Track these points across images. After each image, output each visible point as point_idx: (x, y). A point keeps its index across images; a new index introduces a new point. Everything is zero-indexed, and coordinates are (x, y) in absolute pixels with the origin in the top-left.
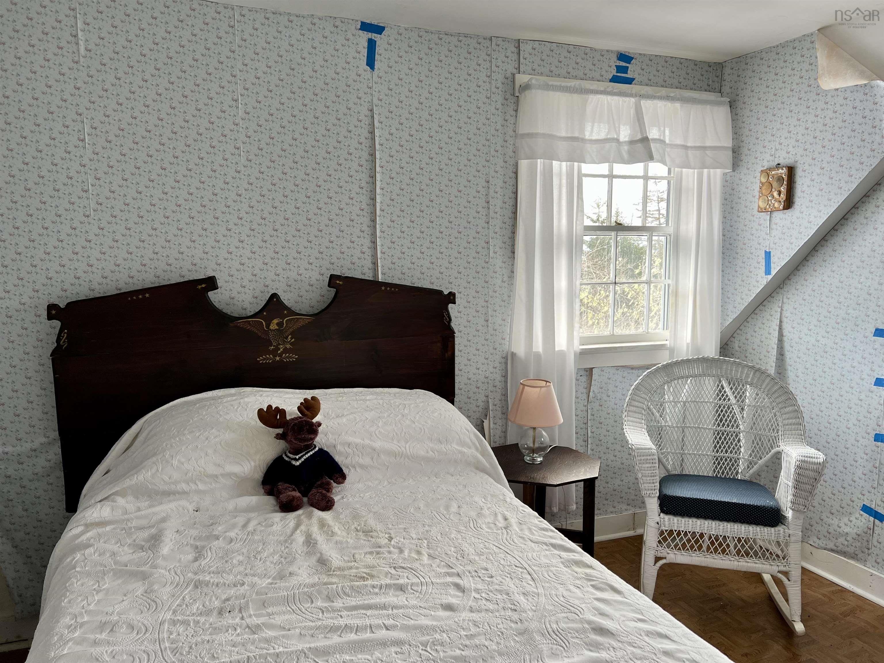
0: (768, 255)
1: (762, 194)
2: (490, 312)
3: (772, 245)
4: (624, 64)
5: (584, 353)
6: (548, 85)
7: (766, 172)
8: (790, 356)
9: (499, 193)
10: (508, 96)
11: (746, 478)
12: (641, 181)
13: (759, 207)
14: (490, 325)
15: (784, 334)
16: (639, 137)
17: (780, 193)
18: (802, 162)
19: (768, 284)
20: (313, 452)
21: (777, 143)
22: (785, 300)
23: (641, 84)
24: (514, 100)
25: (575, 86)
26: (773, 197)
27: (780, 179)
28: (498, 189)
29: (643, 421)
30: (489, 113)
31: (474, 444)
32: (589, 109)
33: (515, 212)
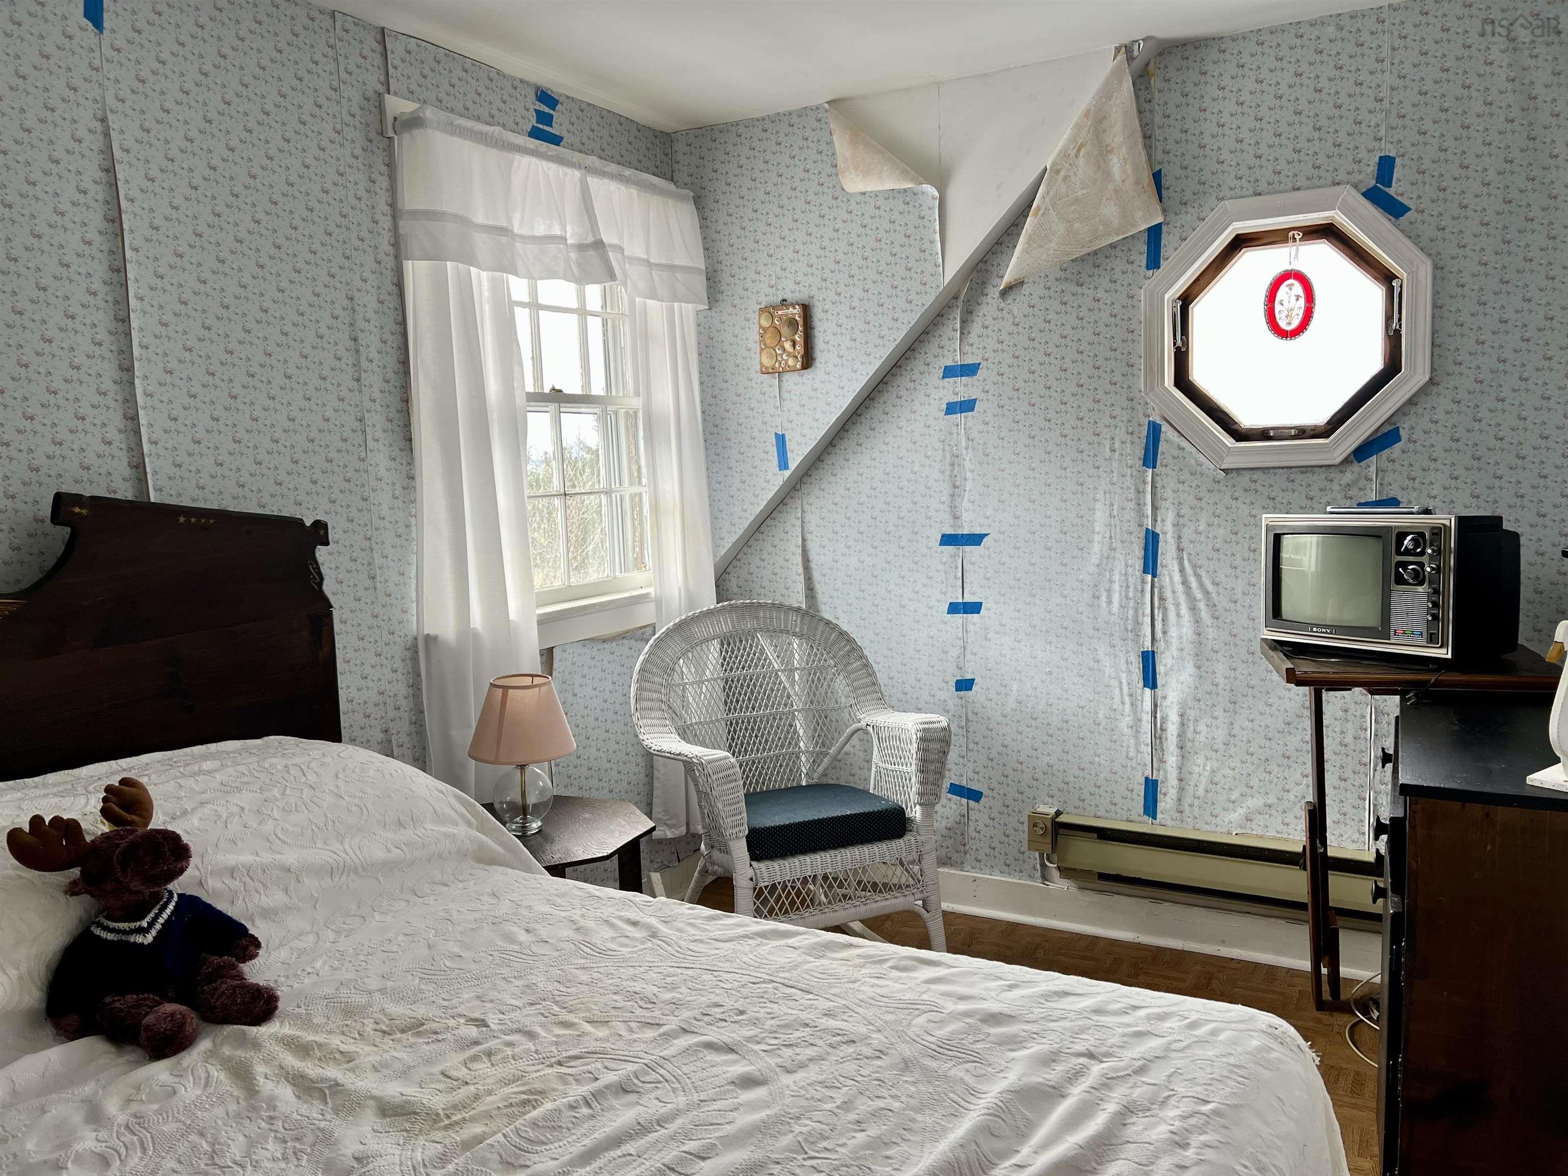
0: (781, 440)
1: (765, 345)
2: (378, 561)
3: (786, 425)
4: (546, 110)
5: (544, 622)
6: (452, 124)
7: (769, 310)
8: (819, 589)
9: (372, 322)
10: (373, 135)
11: (814, 782)
12: (575, 317)
13: (762, 365)
14: (379, 586)
15: (811, 558)
16: (590, 240)
17: (794, 344)
18: (821, 299)
19: (785, 483)
20: (173, 903)
21: (778, 268)
22: (806, 507)
23: (571, 147)
24: (383, 144)
25: (493, 133)
26: (784, 350)
27: (792, 323)
28: (370, 315)
29: (667, 722)
30: (341, 162)
31: (462, 816)
32: (517, 179)
33: (405, 362)
